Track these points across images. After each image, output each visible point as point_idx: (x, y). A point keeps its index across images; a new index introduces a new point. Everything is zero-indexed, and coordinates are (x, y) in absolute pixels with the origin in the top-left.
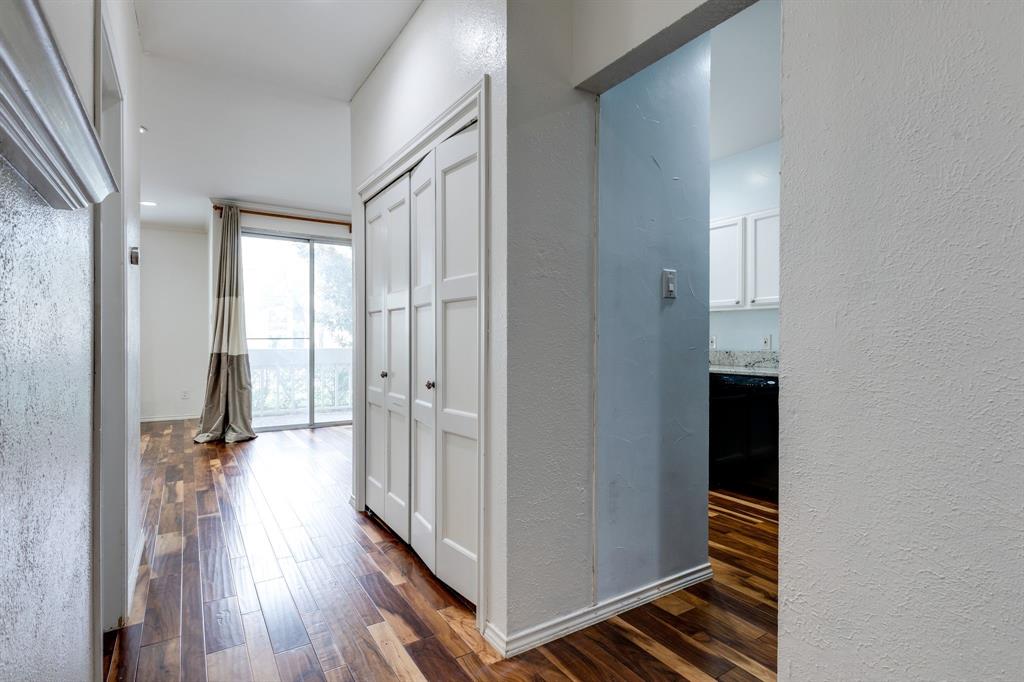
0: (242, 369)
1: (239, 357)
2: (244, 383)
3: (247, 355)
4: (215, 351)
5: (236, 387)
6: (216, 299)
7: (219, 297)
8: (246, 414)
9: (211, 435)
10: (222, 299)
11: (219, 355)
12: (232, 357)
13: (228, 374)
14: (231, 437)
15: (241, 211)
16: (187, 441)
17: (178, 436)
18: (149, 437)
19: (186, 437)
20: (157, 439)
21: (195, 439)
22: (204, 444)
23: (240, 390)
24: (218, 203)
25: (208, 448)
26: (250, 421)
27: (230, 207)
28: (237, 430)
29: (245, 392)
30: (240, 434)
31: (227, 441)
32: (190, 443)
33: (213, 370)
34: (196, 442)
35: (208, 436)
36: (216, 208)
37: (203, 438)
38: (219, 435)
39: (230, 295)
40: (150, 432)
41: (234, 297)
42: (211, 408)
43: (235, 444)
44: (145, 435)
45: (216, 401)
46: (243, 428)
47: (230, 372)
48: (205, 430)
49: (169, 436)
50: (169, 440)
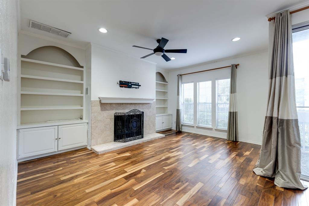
0: (291, 131)
1: (288, 121)
2: (293, 142)
3: (296, 121)
4: (269, 115)
5: (286, 142)
6: (270, 80)
7: (272, 78)
8: (294, 167)
9: (264, 172)
10: (274, 79)
11: (271, 118)
12: (282, 121)
13: (278, 133)
14: (279, 182)
15: (291, 13)
16: (250, 168)
17: (249, 160)
18: (235, 155)
19: (252, 163)
20: (238, 158)
21: (254, 170)
22: (259, 177)
23: (289, 146)
24: (271, 16)
25: (258, 184)
26: (298, 174)
27: (281, 14)
28: (285, 177)
29: (294, 150)
30: (288, 182)
31: (275, 183)
32: (250, 171)
33: (267, 128)
34: (254, 172)
35: (262, 172)
36: (270, 20)
37: (259, 171)
38: (270, 175)
39: (281, 75)
40: (239, 151)
41: (284, 77)
42: (265, 153)
43: (283, 190)
44: (235, 153)
45: (269, 149)
46: (291, 178)
47: (280, 131)
48: (261, 166)
49: (245, 158)
50: (242, 161)
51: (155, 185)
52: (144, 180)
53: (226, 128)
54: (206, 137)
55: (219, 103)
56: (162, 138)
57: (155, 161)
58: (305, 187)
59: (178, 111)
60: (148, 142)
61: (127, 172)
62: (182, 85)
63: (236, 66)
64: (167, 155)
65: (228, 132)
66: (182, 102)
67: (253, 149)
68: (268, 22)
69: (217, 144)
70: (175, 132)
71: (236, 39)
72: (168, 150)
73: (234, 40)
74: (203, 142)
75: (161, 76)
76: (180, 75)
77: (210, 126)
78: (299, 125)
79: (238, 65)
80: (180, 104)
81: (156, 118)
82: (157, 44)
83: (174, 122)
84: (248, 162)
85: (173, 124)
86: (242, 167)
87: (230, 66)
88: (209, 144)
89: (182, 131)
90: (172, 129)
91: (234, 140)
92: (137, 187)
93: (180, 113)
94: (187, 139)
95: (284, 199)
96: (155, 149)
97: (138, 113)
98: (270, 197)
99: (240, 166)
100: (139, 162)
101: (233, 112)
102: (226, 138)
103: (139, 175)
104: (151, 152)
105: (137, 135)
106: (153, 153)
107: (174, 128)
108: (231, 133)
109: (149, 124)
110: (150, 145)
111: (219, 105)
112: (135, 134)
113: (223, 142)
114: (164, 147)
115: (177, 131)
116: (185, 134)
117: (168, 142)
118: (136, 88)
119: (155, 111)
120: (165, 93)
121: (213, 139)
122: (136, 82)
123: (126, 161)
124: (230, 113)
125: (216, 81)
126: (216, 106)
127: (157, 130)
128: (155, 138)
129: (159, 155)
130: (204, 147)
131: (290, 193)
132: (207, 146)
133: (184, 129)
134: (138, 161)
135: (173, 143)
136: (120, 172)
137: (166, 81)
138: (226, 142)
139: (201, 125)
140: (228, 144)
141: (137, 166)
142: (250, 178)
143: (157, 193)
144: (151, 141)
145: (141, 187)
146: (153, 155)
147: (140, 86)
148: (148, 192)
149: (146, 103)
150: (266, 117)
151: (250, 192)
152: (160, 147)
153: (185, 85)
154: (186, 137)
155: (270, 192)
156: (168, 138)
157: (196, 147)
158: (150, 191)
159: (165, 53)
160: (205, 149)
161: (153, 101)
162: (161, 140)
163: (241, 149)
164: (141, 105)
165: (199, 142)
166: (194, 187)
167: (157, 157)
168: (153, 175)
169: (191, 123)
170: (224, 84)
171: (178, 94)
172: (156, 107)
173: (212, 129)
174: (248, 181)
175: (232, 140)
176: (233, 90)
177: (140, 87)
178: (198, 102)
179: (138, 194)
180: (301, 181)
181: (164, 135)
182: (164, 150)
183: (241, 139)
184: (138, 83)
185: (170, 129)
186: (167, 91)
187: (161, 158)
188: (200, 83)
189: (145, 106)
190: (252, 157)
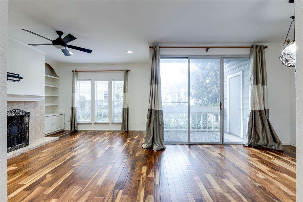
0: (160, 116)
1: (158, 111)
2: (160, 123)
4: (150, 108)
5: (157, 124)
6: (150, 86)
8: (161, 137)
9: (148, 145)
10: (152, 85)
11: (151, 110)
12: (156, 111)
13: (154, 119)
14: (155, 148)
15: (160, 47)
16: (140, 146)
17: (138, 141)
18: (129, 140)
19: (140, 142)
20: (131, 142)
21: (142, 146)
22: (145, 149)
23: (159, 126)
24: (151, 45)
25: (145, 153)
26: (163, 141)
27: (155, 46)
28: (157, 144)
29: (161, 127)
30: (159, 147)
31: (153, 150)
32: (140, 147)
33: (149, 117)
34: (142, 147)
35: (146, 145)
36: (150, 47)
37: (145, 146)
38: (150, 146)
39: (155, 84)
40: (131, 137)
41: (157, 85)
42: (148, 133)
43: (157, 152)
44: (129, 139)
45: (150, 130)
46: (160, 144)
47: (155, 118)
48: (146, 142)
49: (135, 141)
50: (134, 143)
51: (69, 181)
52: (55, 182)
53: (120, 121)
54: (104, 132)
55: (115, 101)
56: (56, 141)
57: (58, 163)
58: (165, 147)
59: (73, 110)
60: (37, 148)
61: (25, 184)
62: (78, 82)
63: (128, 71)
64: (71, 154)
65: (122, 124)
66: (78, 100)
67: (139, 134)
68: (149, 48)
69: (115, 136)
70: (69, 133)
71: (130, 52)
72: (70, 150)
73: (128, 52)
74: (103, 136)
75: (50, 69)
76: (76, 71)
77: (107, 122)
78: (163, 113)
79: (129, 71)
80: (76, 101)
81: (45, 119)
82: (58, 36)
83: (67, 122)
84: (138, 142)
85: (66, 124)
86: (135, 146)
87: (124, 71)
88: (108, 137)
89: (78, 130)
90: (64, 130)
91: (127, 130)
92: (49, 191)
93: (75, 111)
94: (87, 136)
95: (158, 156)
96: (52, 153)
97: (21, 114)
98: (152, 157)
99: (134, 146)
100: (37, 171)
101: (126, 108)
102: (121, 130)
103: (46, 181)
104: (48, 157)
105: (18, 143)
106: (52, 157)
107: (68, 128)
108: (124, 125)
109: (35, 127)
110: (42, 151)
111: (114, 102)
112: (16, 142)
113: (119, 133)
114: (64, 149)
115: (72, 131)
116: (83, 133)
117: (66, 143)
118: (15, 81)
119: (44, 110)
120: (54, 89)
121: (110, 133)
122: (15, 73)
123: (14, 175)
124: (124, 109)
125: (112, 81)
126: (113, 103)
127: (46, 133)
128: (47, 142)
129: (60, 157)
130: (105, 140)
131: (160, 152)
132: (108, 138)
133: (80, 128)
134: (35, 169)
135: (72, 142)
136: (13, 187)
137: (56, 75)
138: (121, 133)
139: (98, 122)
140: (123, 134)
141: (37, 175)
142: (141, 152)
143: (76, 186)
144: (42, 147)
145: (54, 189)
146: (54, 159)
147: (22, 78)
148: (65, 189)
149: (31, 101)
150: (148, 110)
151: (142, 159)
152: (57, 150)
153: (81, 82)
154: (85, 135)
155: (152, 155)
156: (64, 139)
157: (98, 141)
158: (67, 187)
159: (67, 48)
160: (106, 141)
161: (42, 98)
162: (56, 143)
163: (132, 135)
164: (22, 104)
165: (99, 137)
166: (106, 169)
167: (58, 159)
168: (63, 175)
169: (88, 121)
170: (119, 84)
171: (73, 91)
172: (45, 106)
173: (109, 124)
174: (140, 153)
175: (125, 130)
176: (126, 90)
177: (21, 80)
178: (95, 100)
179: (55, 194)
180: (165, 145)
181: (58, 137)
182: (65, 151)
183: (131, 129)
184: (19, 75)
185: (63, 130)
186: (58, 87)
187: (65, 159)
188: (98, 82)
189: (29, 105)
190: (140, 139)
